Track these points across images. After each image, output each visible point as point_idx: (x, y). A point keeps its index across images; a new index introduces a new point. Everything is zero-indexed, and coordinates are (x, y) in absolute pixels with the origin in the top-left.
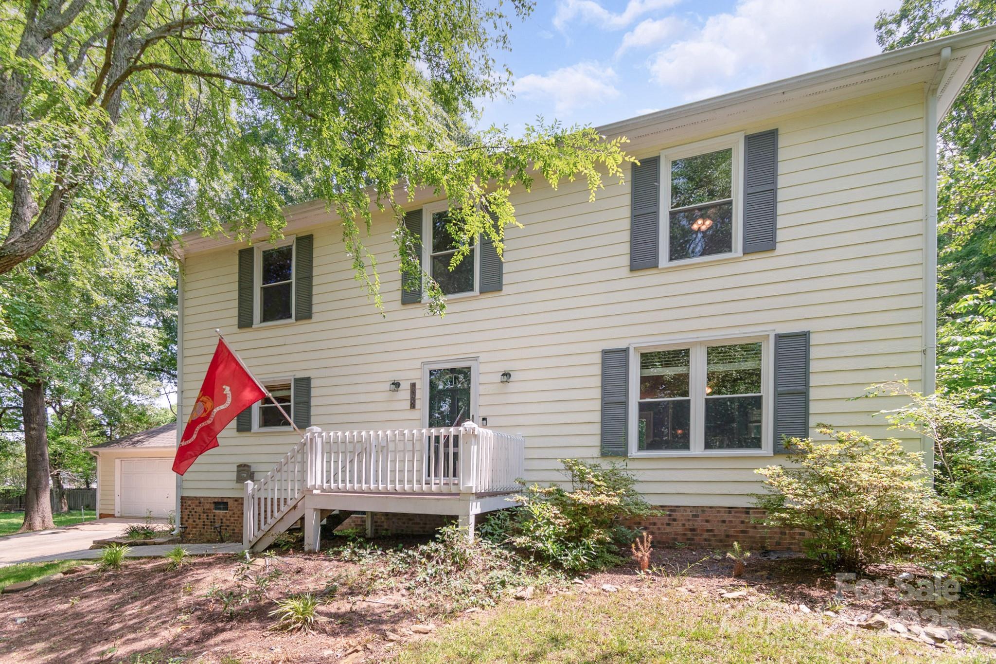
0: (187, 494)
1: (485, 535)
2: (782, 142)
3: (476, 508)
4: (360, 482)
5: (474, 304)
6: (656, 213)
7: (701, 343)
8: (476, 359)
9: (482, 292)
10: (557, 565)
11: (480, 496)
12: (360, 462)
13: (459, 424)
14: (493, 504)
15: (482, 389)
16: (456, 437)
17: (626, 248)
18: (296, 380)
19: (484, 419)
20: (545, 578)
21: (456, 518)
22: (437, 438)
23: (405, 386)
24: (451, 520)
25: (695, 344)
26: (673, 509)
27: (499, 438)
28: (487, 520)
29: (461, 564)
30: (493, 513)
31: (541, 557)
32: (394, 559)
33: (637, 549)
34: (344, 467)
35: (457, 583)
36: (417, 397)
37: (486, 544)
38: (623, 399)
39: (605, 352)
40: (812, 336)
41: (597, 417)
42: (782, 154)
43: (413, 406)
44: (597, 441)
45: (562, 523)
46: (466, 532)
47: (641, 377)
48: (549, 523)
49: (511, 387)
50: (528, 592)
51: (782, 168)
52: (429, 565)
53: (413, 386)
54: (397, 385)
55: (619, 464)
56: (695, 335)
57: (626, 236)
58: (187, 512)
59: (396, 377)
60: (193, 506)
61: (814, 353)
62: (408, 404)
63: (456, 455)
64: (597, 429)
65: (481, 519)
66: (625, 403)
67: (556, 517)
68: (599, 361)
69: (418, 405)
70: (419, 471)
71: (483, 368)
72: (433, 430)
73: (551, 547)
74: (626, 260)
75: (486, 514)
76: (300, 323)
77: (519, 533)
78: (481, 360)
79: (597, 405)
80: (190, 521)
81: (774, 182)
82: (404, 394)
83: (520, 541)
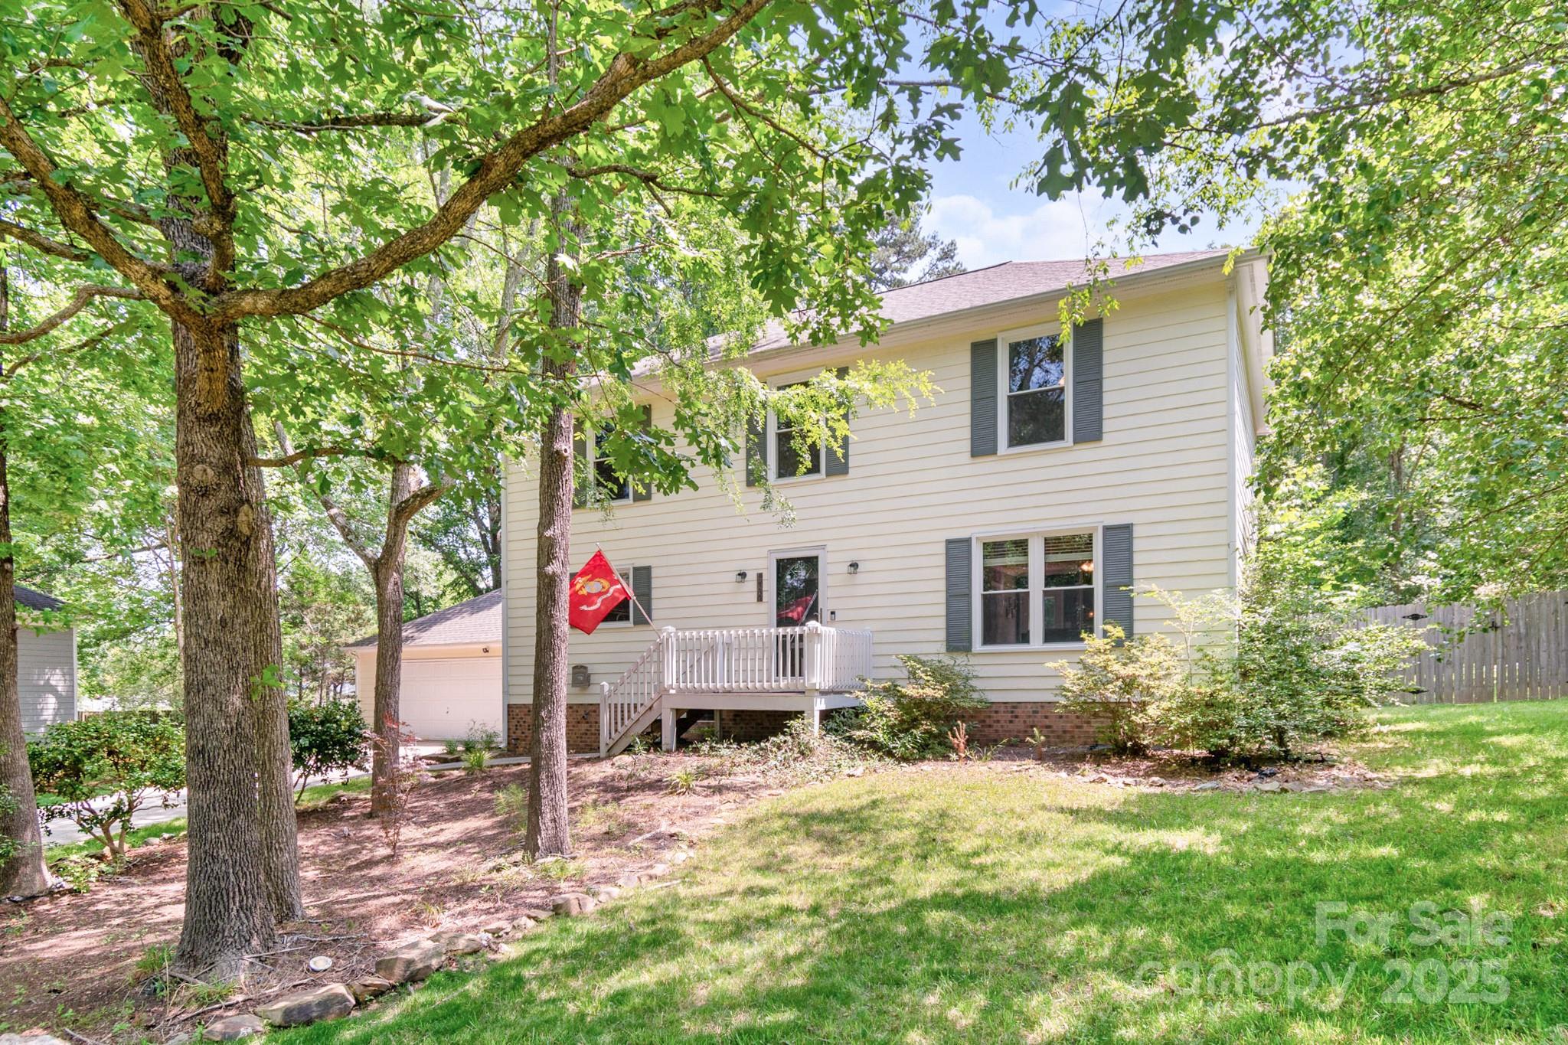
0: (514, 701)
1: (829, 731)
2: (1107, 331)
3: (820, 704)
4: (707, 681)
5: (819, 488)
6: (994, 397)
7: (1038, 533)
8: (823, 547)
9: (828, 474)
10: (890, 754)
11: (823, 693)
12: (707, 661)
13: (803, 624)
14: (837, 702)
15: (830, 581)
16: (801, 637)
17: (966, 433)
18: (636, 569)
19: (833, 613)
20: (875, 761)
21: (802, 713)
22: (784, 636)
23: (752, 577)
24: (797, 714)
25: (1032, 534)
26: (1016, 705)
27: (842, 636)
28: (833, 717)
29: (805, 753)
30: (838, 711)
31: (874, 745)
32: (747, 752)
33: (954, 736)
34: (692, 666)
35: (801, 766)
36: (764, 588)
37: (831, 737)
38: (966, 591)
39: (949, 542)
40: (1135, 528)
41: (942, 610)
42: (1107, 344)
43: (760, 598)
44: (942, 635)
45: (894, 716)
46: (811, 725)
47: (985, 568)
48: (883, 715)
49: (860, 578)
50: (859, 772)
51: (1107, 358)
52: (779, 753)
53: (760, 576)
54: (743, 575)
55: (961, 659)
56: (1031, 525)
57: (967, 420)
58: (514, 722)
59: (742, 567)
60: (522, 715)
61: (1137, 545)
62: (755, 595)
63: (801, 650)
64: (942, 623)
65: (826, 715)
66: (969, 595)
67: (890, 710)
68: (943, 551)
69: (765, 599)
70: (769, 670)
71: (831, 557)
72: (781, 630)
73: (881, 736)
74: (966, 446)
75: (832, 711)
76: (638, 504)
77: (860, 728)
78: (828, 548)
79: (942, 598)
80: (519, 732)
81: (1100, 371)
82: (751, 584)
83: (858, 734)
